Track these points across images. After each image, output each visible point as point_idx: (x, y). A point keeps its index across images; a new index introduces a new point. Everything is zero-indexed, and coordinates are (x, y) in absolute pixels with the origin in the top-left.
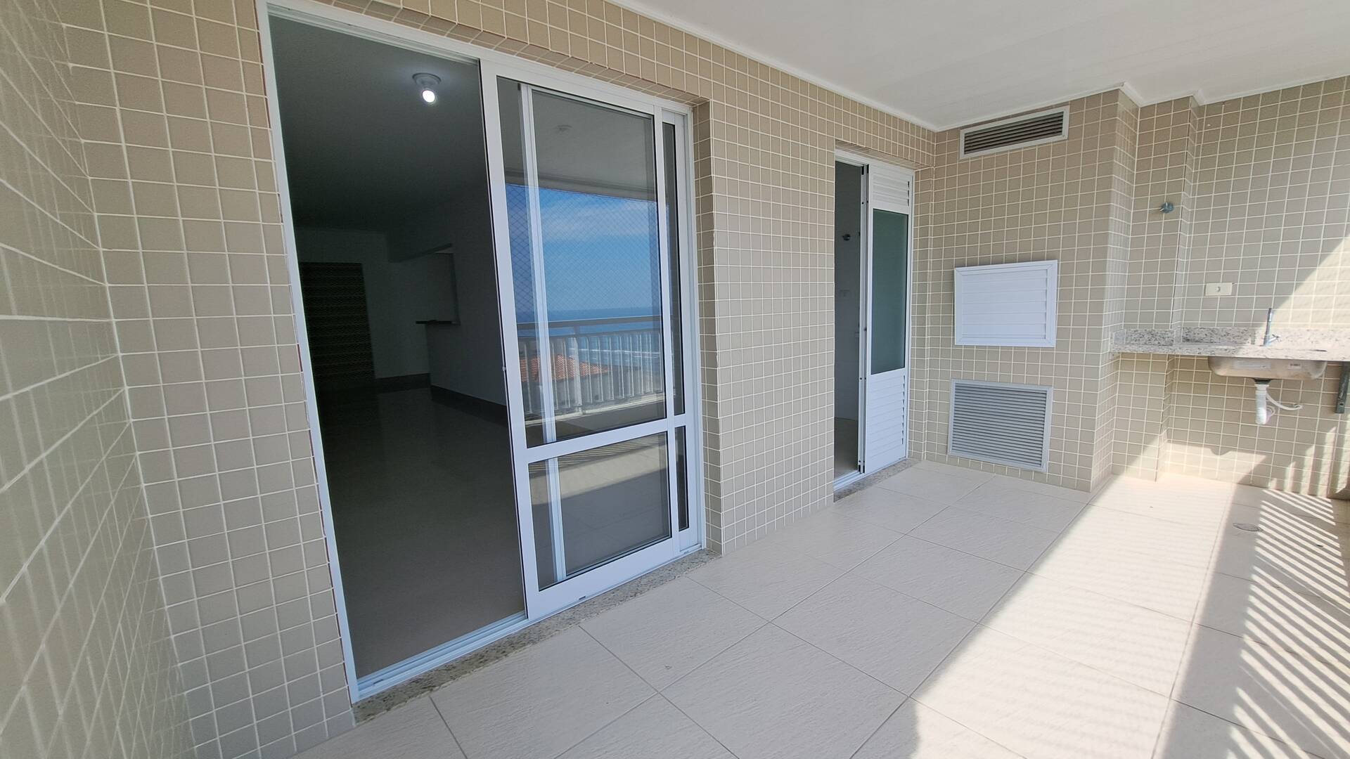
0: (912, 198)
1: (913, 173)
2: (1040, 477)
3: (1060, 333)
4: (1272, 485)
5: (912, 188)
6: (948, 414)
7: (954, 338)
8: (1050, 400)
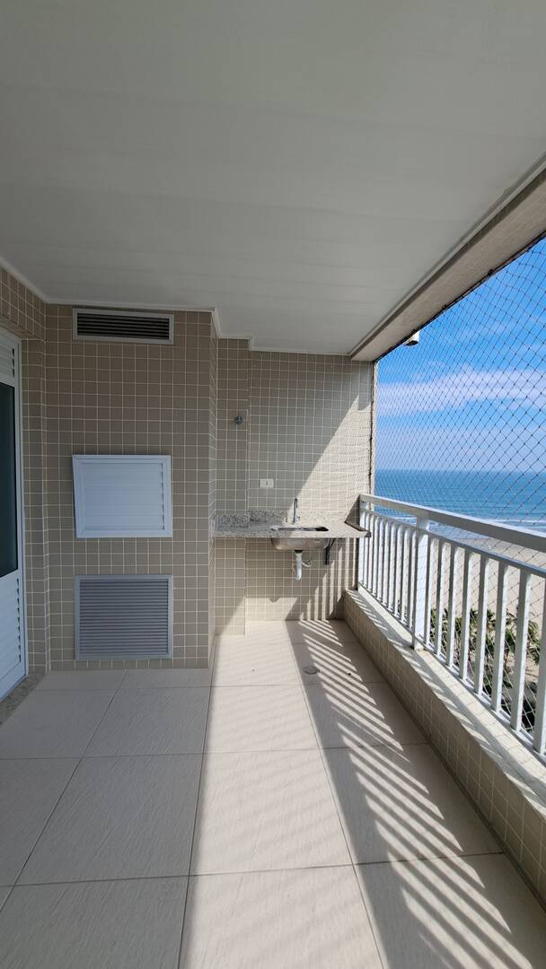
0: (18, 366)
1: (19, 341)
2: (168, 664)
3: (176, 524)
4: (302, 617)
5: (18, 357)
6: (74, 616)
7: (75, 531)
8: (172, 588)
